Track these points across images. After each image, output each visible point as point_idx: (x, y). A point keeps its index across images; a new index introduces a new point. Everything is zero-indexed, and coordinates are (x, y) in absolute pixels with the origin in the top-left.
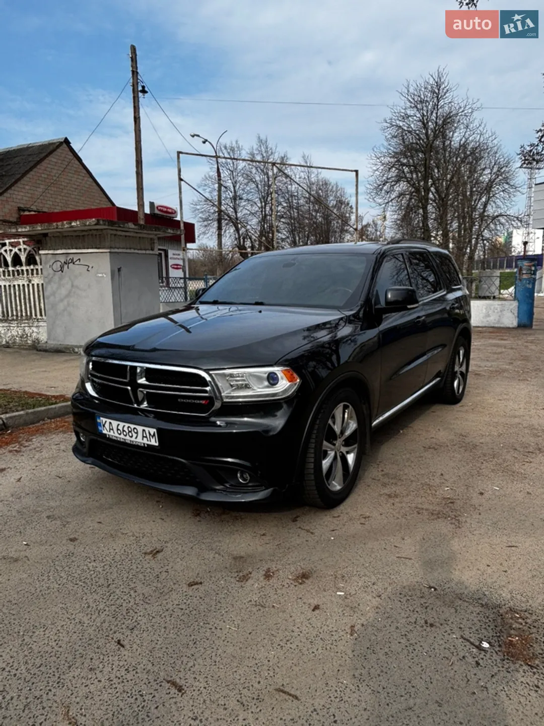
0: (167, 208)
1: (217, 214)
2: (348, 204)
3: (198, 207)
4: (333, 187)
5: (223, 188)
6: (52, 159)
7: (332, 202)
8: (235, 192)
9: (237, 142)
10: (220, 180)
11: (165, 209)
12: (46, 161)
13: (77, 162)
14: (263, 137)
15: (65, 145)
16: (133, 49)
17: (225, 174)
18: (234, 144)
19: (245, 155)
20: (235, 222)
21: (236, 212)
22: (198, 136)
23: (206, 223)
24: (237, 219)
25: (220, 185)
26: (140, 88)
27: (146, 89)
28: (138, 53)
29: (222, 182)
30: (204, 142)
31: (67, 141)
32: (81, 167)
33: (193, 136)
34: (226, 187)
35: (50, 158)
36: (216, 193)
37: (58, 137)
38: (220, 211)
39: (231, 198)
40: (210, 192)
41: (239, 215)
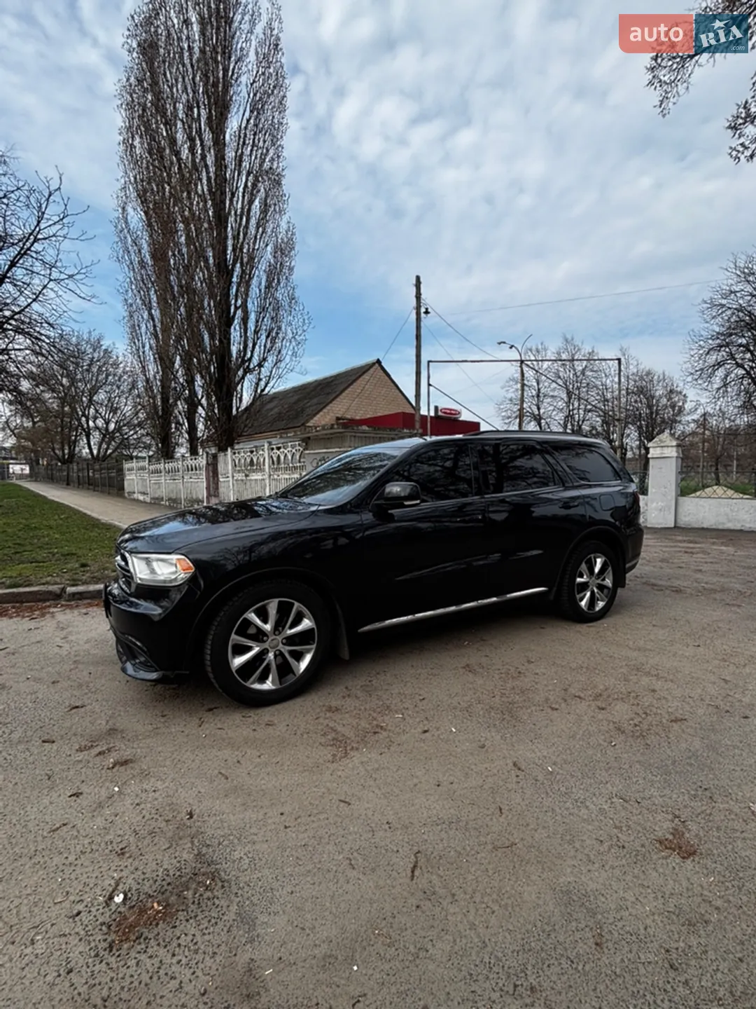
0: (451, 410)
1: (518, 413)
2: (681, 393)
3: (502, 407)
4: (659, 377)
5: (526, 388)
6: (366, 377)
7: (659, 391)
8: (539, 389)
9: (542, 344)
10: (523, 380)
11: (448, 411)
12: (361, 379)
13: (387, 378)
14: (569, 337)
15: (377, 365)
16: (418, 278)
17: (529, 374)
18: (540, 347)
19: (550, 355)
20: (538, 419)
21: (539, 409)
22: (504, 343)
23: (507, 421)
24: (539, 415)
25: (523, 385)
26: (423, 310)
27: (429, 310)
28: (422, 280)
29: (526, 382)
30: (511, 348)
31: (379, 362)
32: (389, 381)
33: (500, 343)
34: (529, 387)
35: (363, 377)
36: (520, 392)
37: (371, 359)
38: (521, 409)
39: (533, 396)
40: (514, 392)
41: (542, 411)
